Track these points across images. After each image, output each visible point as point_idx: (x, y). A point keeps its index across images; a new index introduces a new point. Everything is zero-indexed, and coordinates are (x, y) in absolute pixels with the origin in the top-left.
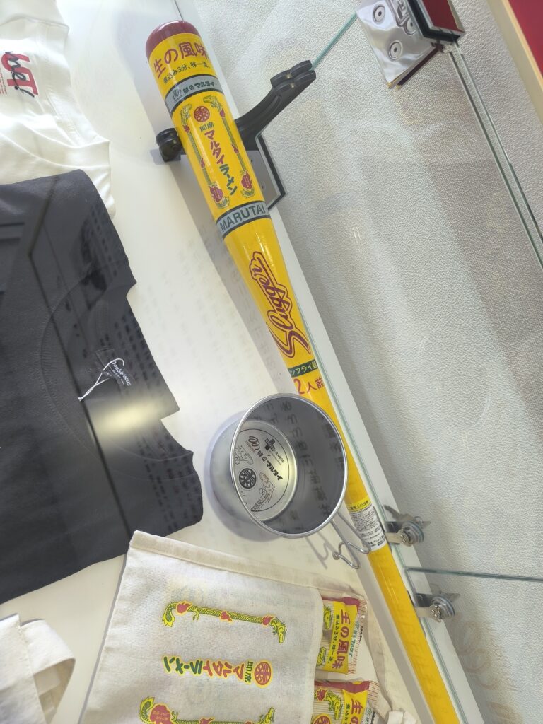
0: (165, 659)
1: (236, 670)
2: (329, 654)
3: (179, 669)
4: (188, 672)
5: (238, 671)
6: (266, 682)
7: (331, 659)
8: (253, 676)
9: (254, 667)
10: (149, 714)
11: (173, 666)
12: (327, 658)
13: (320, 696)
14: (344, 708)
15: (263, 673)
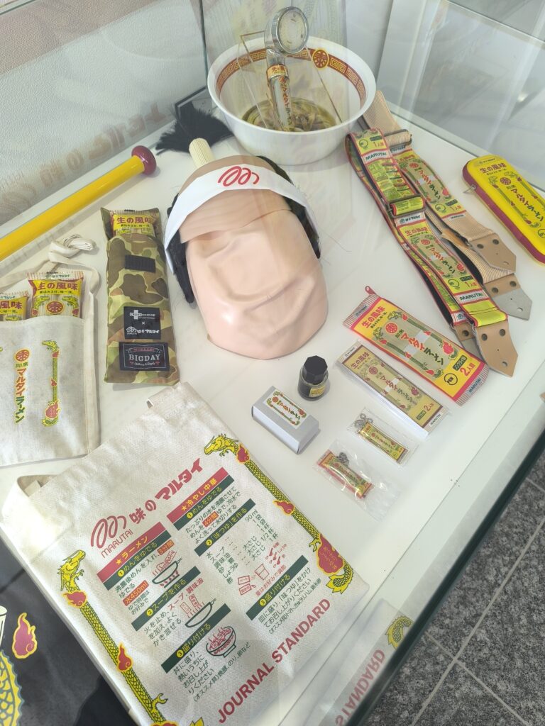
0: (17, 422)
1: (21, 374)
2: (10, 313)
3: (22, 411)
4: (24, 404)
5: (21, 372)
6: (28, 352)
7: (14, 311)
8: (24, 362)
9: (20, 362)
10: (52, 419)
11: (21, 415)
12: (14, 314)
13: (36, 313)
14: (42, 295)
15: (23, 355)
